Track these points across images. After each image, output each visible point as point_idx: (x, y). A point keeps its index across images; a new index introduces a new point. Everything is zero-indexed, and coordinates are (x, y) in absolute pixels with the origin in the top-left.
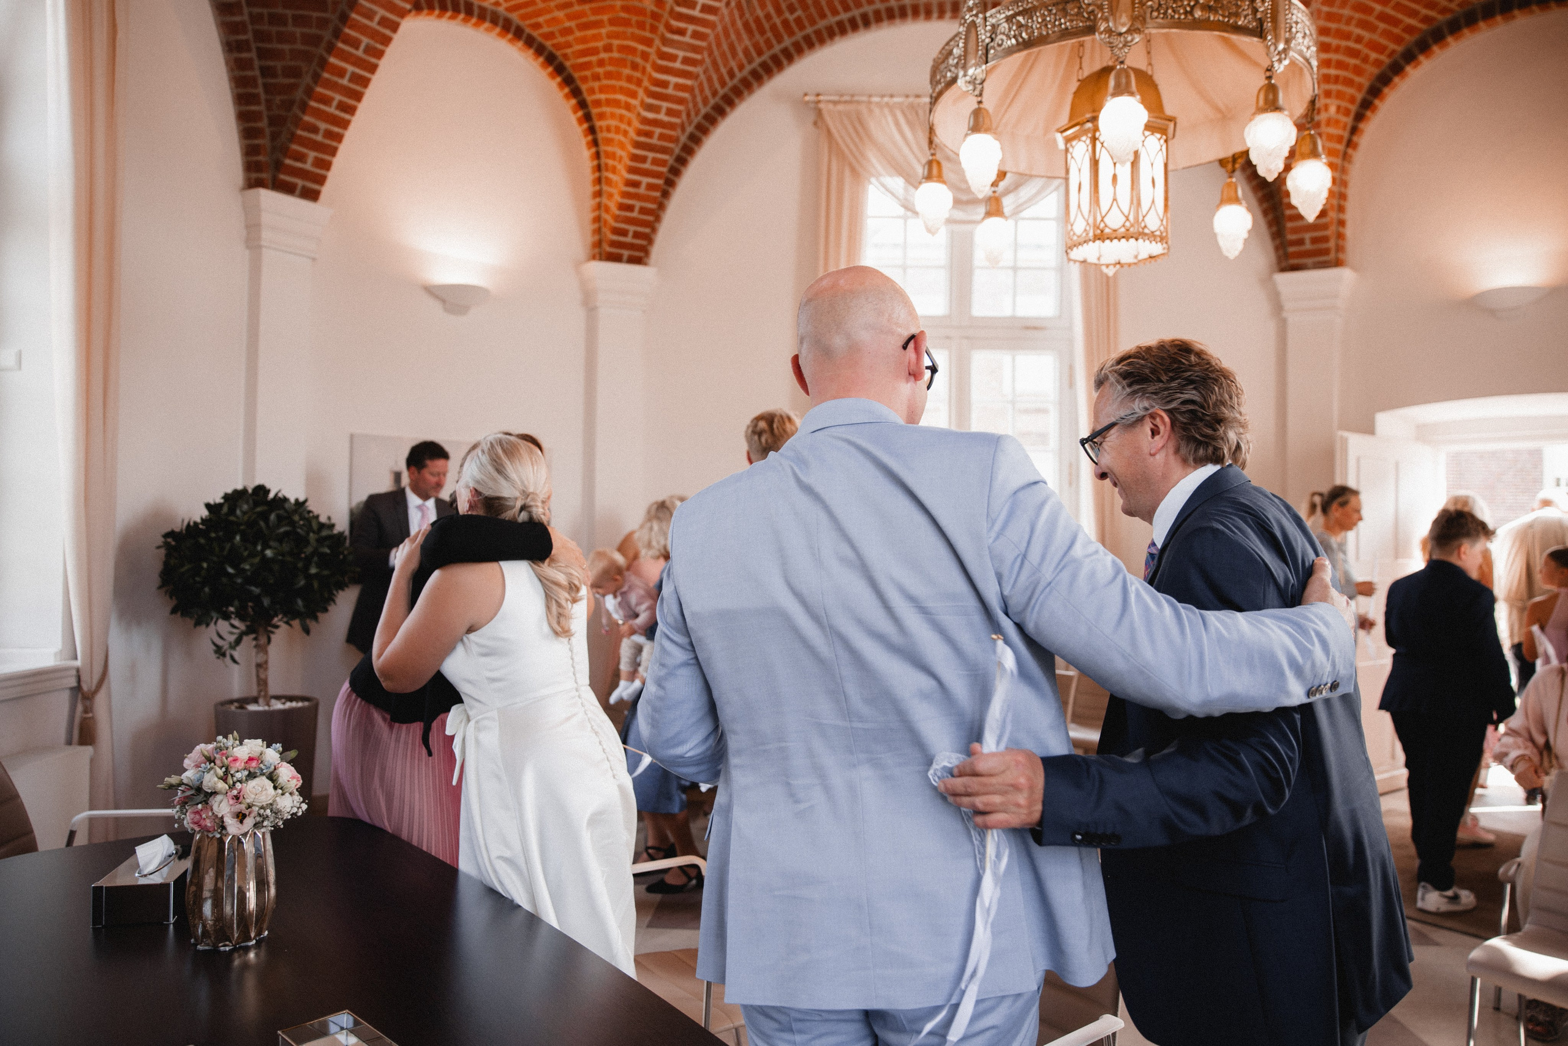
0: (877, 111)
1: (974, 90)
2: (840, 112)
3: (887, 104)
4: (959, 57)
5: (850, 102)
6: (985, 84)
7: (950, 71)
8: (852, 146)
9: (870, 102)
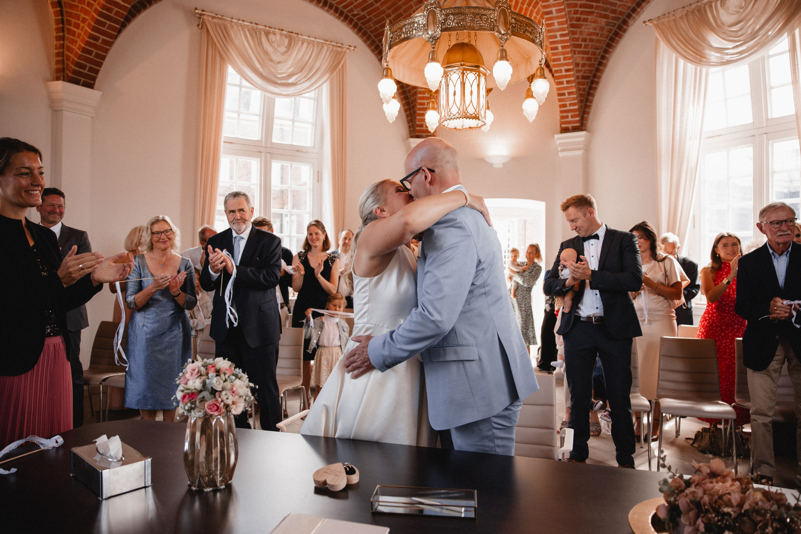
0: (235, 26)
1: (432, 42)
2: (215, 23)
3: (241, 24)
4: (424, 25)
5: (220, 19)
6: (438, 40)
7: (415, 29)
8: (221, 43)
9: (231, 21)
